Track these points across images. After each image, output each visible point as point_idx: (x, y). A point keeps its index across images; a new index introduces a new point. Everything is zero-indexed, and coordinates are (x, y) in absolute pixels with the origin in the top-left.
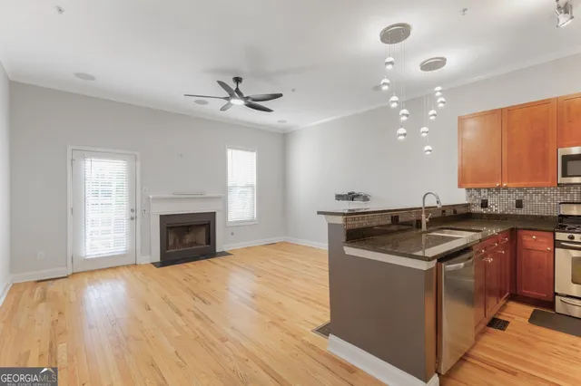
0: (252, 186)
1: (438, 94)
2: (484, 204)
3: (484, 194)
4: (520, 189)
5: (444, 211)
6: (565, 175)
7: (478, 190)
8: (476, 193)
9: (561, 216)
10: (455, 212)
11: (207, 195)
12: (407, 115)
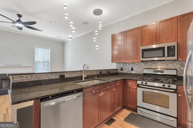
0: (48, 62)
1: (100, 24)
2: (122, 70)
3: (122, 65)
4: (132, 63)
5: (101, 72)
6: (143, 57)
7: (120, 63)
8: (119, 65)
9: (144, 74)
10: (109, 72)
11: (23, 66)
12: (75, 30)
